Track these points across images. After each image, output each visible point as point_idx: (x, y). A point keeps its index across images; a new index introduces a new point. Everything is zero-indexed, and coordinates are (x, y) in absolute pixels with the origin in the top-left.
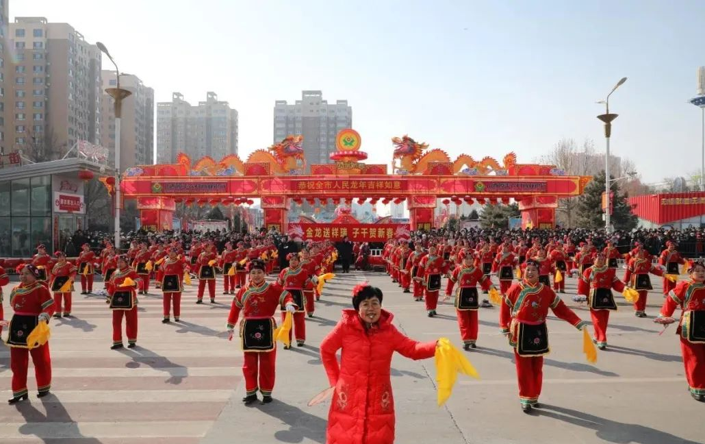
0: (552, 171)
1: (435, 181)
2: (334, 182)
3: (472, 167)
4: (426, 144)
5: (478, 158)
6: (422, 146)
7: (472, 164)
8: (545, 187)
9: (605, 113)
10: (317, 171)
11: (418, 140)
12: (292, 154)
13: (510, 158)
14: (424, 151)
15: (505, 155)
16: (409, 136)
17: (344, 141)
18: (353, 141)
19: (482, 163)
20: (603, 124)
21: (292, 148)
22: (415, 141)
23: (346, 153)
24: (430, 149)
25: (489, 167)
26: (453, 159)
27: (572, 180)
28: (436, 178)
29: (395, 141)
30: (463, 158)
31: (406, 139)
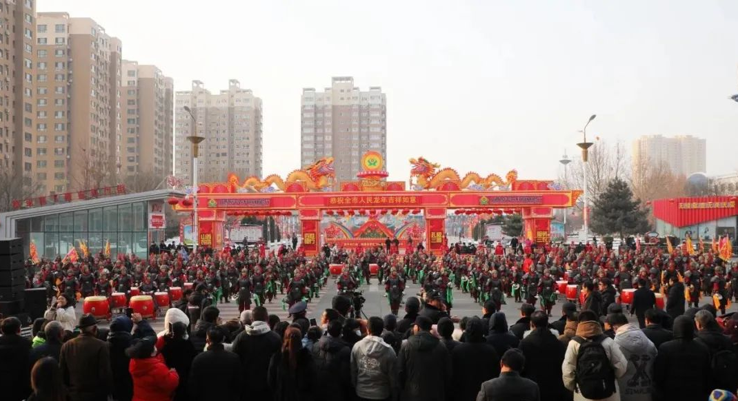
0: (549, 186)
1: (446, 196)
2: (359, 198)
3: (478, 183)
4: (438, 164)
5: (484, 175)
6: (434, 166)
7: (479, 180)
8: (543, 199)
9: (583, 142)
10: (346, 188)
11: (431, 161)
12: (325, 174)
13: (512, 175)
14: (437, 170)
15: (508, 172)
16: (424, 157)
17: (369, 161)
18: (376, 162)
19: (487, 179)
20: (581, 150)
21: (325, 169)
22: (429, 161)
23: (370, 173)
24: (441, 168)
25: (494, 183)
26: (462, 176)
27: (566, 194)
28: (446, 194)
29: (412, 162)
30: (472, 176)
31: (421, 160)
